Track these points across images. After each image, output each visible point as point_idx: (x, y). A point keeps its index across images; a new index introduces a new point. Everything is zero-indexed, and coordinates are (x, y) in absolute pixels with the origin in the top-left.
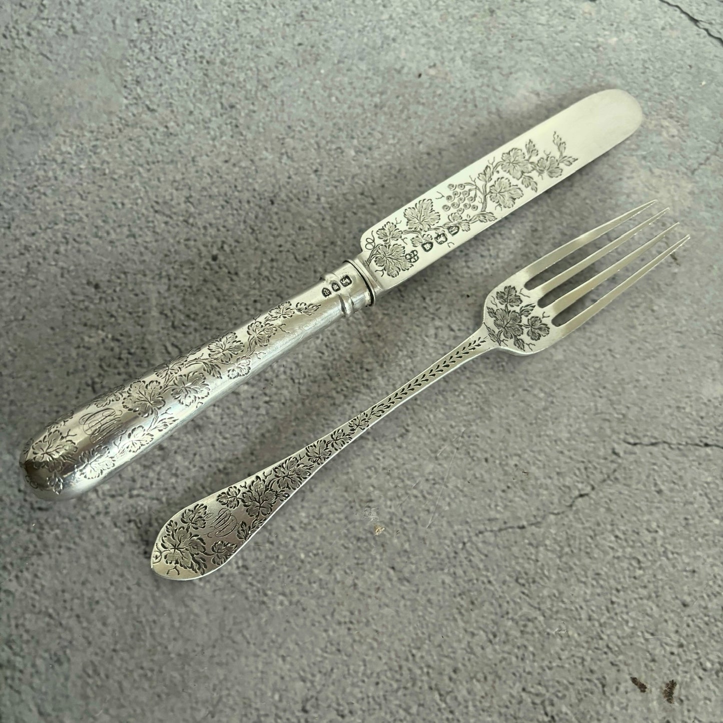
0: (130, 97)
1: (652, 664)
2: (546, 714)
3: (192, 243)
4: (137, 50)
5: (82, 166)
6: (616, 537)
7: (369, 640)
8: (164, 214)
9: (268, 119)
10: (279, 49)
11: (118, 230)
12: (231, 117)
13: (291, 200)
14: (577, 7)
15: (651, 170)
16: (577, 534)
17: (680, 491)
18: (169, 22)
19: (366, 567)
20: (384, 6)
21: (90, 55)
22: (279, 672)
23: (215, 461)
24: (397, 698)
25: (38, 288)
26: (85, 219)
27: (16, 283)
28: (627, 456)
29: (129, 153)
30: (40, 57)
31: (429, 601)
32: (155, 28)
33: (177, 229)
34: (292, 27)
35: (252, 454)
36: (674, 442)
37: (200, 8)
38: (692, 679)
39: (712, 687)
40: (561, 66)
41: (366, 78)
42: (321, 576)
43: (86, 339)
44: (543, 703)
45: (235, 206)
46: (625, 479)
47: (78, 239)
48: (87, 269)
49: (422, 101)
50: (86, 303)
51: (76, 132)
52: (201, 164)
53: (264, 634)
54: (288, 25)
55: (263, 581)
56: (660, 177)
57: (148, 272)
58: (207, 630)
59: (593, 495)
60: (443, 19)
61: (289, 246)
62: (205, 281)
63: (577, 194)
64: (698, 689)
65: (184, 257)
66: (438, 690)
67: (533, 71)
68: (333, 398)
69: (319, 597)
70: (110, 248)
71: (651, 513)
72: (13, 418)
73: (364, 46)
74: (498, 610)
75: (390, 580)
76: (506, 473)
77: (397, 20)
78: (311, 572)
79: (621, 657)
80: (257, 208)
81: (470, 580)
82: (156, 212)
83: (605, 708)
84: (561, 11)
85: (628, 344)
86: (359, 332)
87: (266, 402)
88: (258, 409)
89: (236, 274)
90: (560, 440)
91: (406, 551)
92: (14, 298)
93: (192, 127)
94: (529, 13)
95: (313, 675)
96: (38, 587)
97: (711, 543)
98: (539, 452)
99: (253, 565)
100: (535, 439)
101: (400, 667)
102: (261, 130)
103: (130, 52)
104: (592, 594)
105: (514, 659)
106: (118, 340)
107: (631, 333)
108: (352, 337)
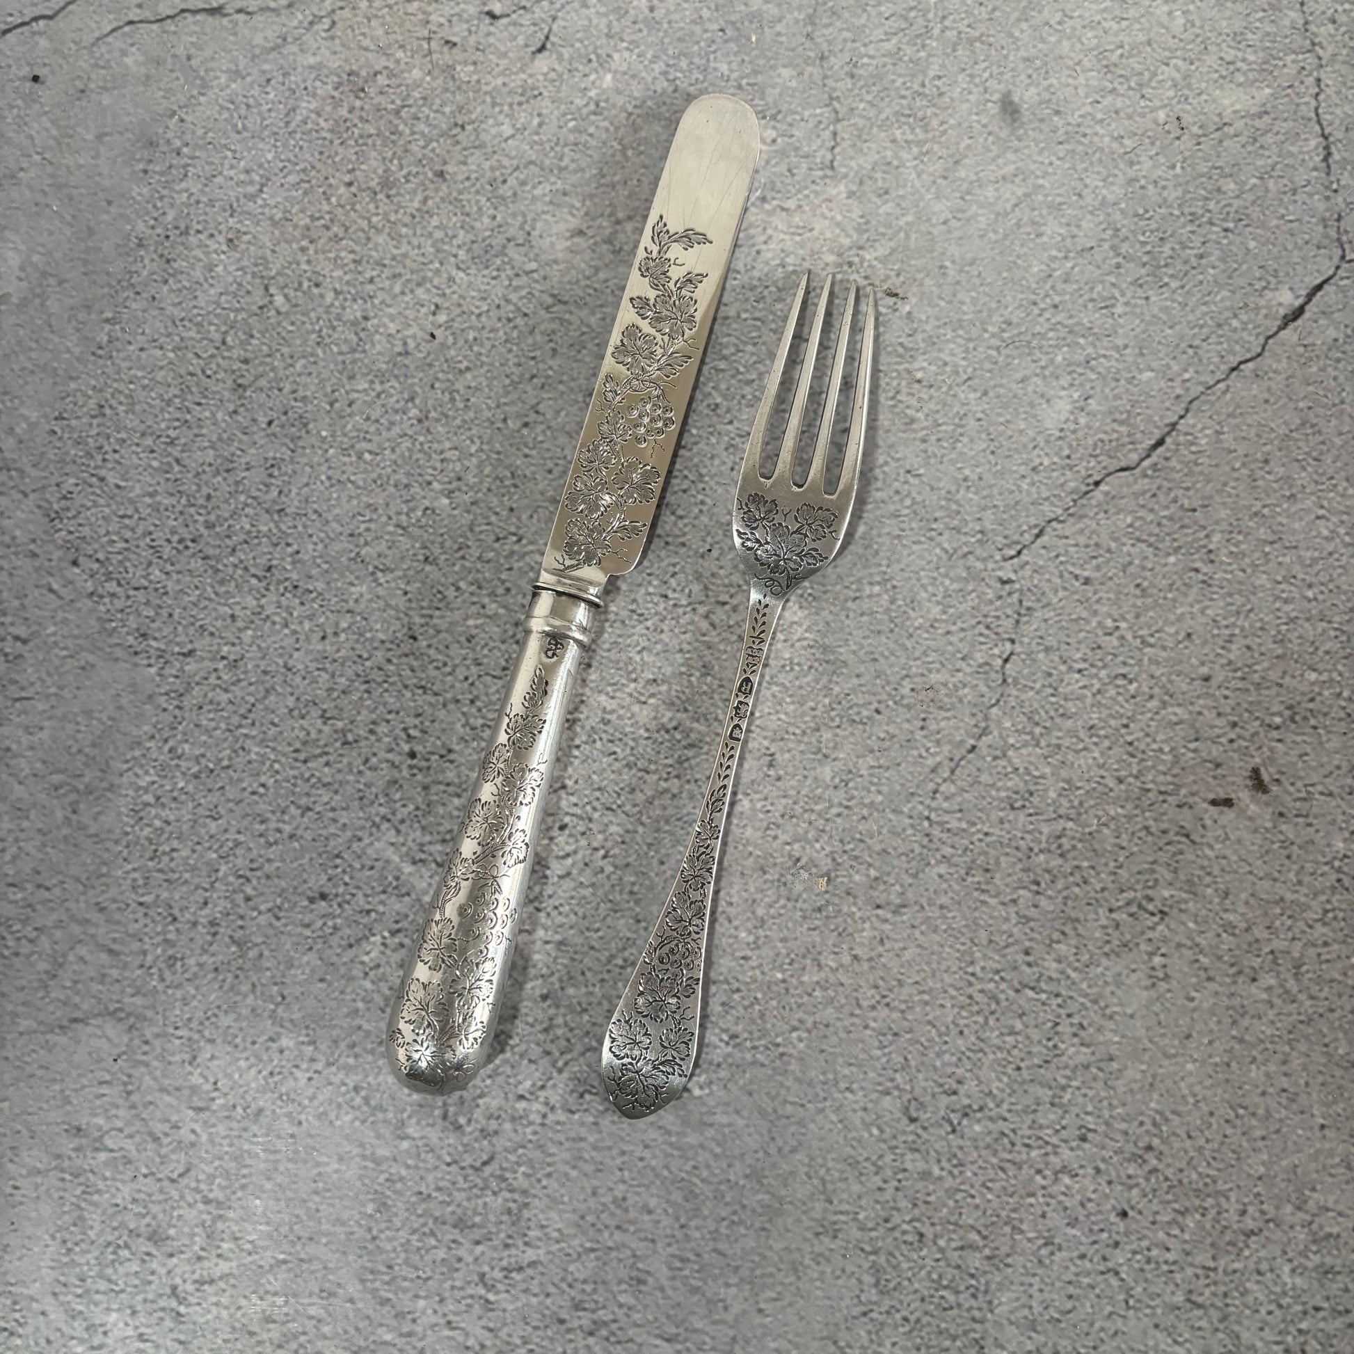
0: (152, 661)
1: (1219, 771)
2: (1153, 914)
3: (374, 760)
4: (107, 600)
5: (181, 785)
6: (1080, 671)
7: (916, 998)
8: (316, 757)
9: (320, 547)
10: (253, 451)
11: (286, 818)
12: (279, 582)
13: (431, 617)
14: (531, 76)
15: (783, 209)
16: (1036, 705)
17: (1108, 561)
18: (108, 533)
19: (850, 930)
20: (317, 285)
21: (65, 653)
22: (856, 1107)
23: (609, 962)
24: (992, 1030)
25: (266, 953)
26: (242, 838)
27: (240, 969)
28: (1020, 574)
29: (213, 724)
30: (18, 705)
31: (942, 907)
32: (101, 556)
33: (345, 761)
34: (241, 410)
35: (638, 921)
36: (1060, 511)
37: (123, 484)
38: (1271, 749)
39: (1299, 739)
40: (576, 171)
41: (378, 396)
42: (815, 979)
43: (366, 959)
44: (1140, 907)
45: (379, 680)
46: (1038, 600)
47: (255, 866)
48: (295, 888)
49: (462, 366)
50: (330, 923)
51: (137, 753)
52: (300, 667)
53: (810, 1084)
54: (235, 412)
55: (764, 1033)
56: (800, 207)
57: (359, 833)
58: (752, 1130)
59: (1018, 648)
60: (396, 237)
61: (474, 669)
62: (426, 788)
63: (727, 318)
64: (1286, 754)
65: (381, 784)
66: (1026, 986)
67: (551, 208)
68: (666, 791)
69: (832, 1000)
70: (296, 845)
71: (1095, 613)
72: (373, 1103)
73: (340, 358)
74: (1019, 855)
75: (886, 921)
76: (909, 707)
77: (345, 288)
78: (802, 983)
79: (1183, 791)
80: (404, 660)
81: (966, 849)
82: (305, 761)
83: (1206, 856)
84: (517, 99)
85: (923, 446)
86: (631, 695)
87: (605, 857)
88: (602, 870)
89: (450, 751)
90: (936, 620)
91: (876, 879)
92: (254, 986)
93: (250, 632)
94: (483, 136)
95: (892, 1080)
96: (555, 1235)
97: (1183, 588)
98: (925, 654)
99: (740, 1028)
100: (909, 644)
101: (970, 997)
102: (325, 566)
103: (102, 608)
104: (1102, 754)
105: (1077, 890)
106: (399, 931)
107: (915, 431)
108: (628, 708)
